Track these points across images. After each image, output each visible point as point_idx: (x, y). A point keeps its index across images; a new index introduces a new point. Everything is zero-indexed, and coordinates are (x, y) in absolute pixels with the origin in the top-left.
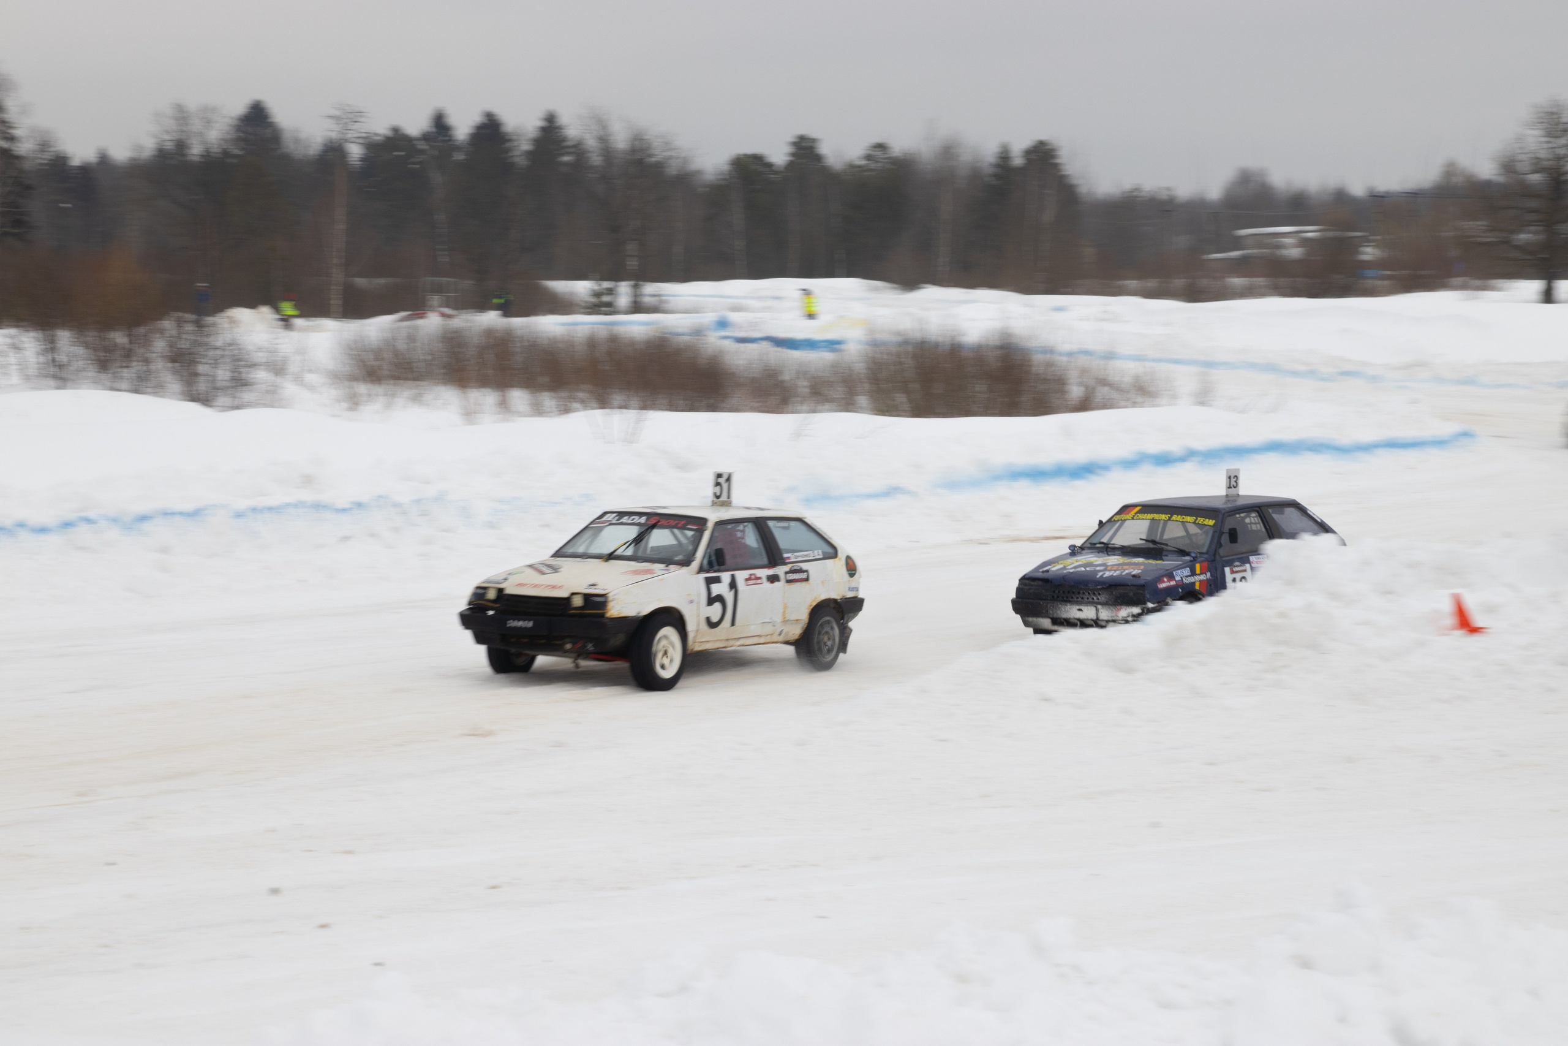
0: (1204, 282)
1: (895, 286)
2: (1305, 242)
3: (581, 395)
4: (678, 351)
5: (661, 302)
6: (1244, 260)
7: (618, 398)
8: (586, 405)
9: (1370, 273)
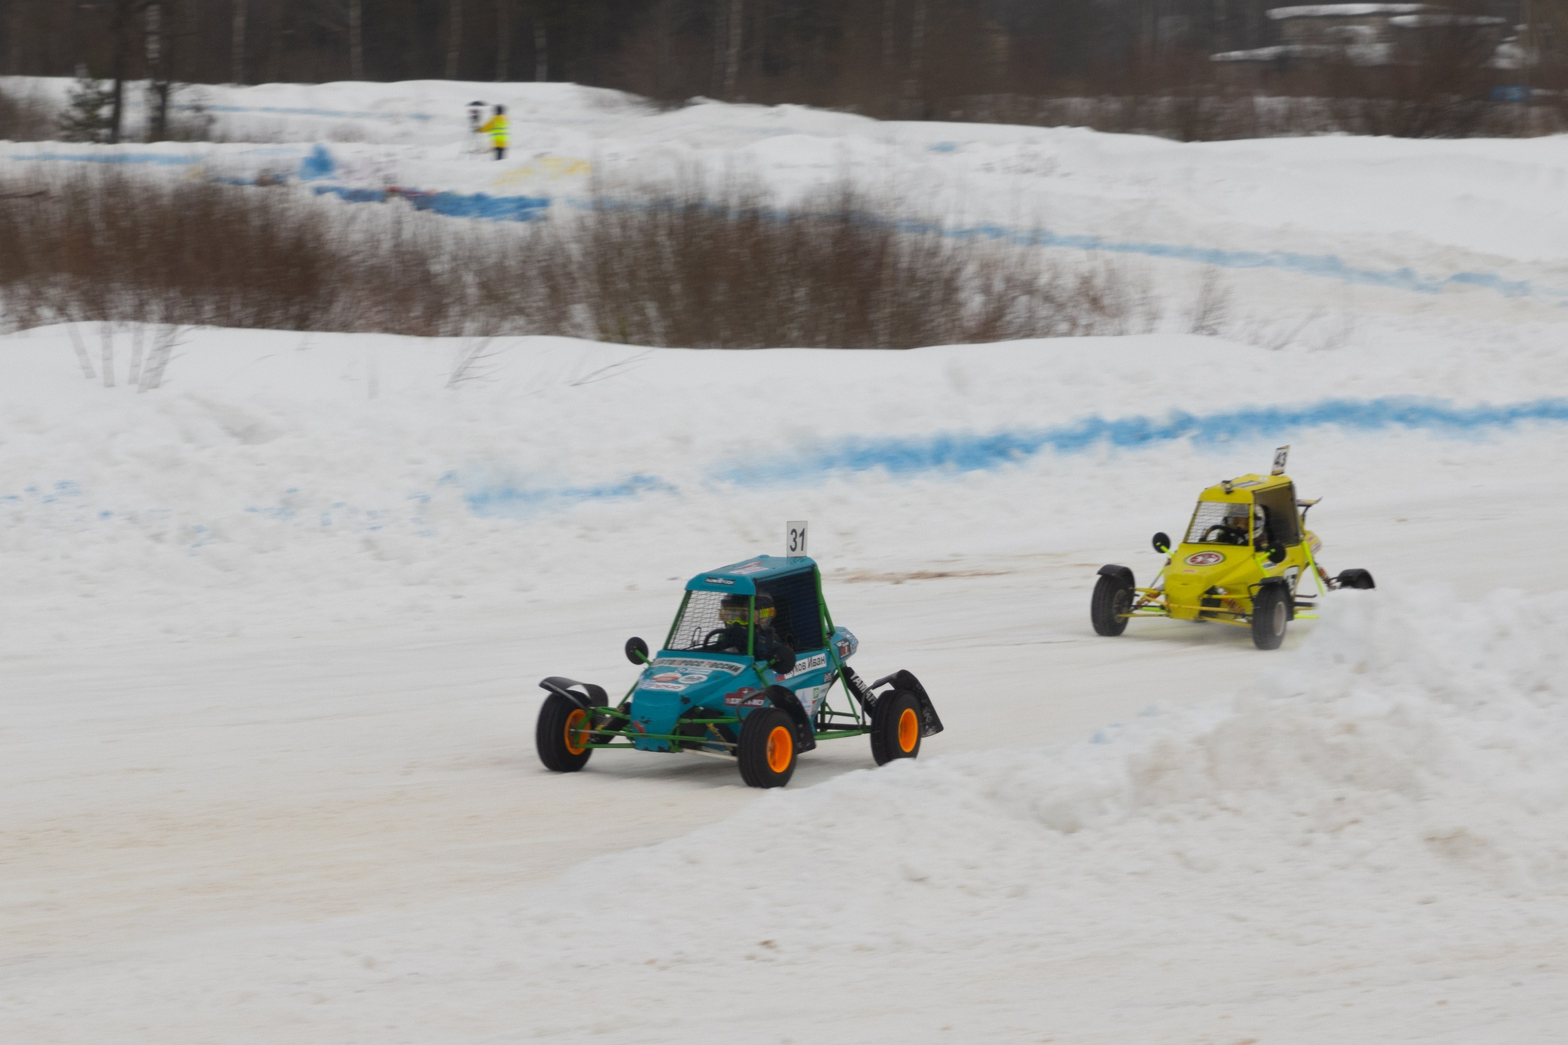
0: (1209, 103)
1: (639, 99)
2: (1392, 33)
3: (53, 292)
4: (239, 214)
5: (211, 120)
6: (1281, 62)
7: (127, 300)
8: (62, 311)
9: (1515, 92)
